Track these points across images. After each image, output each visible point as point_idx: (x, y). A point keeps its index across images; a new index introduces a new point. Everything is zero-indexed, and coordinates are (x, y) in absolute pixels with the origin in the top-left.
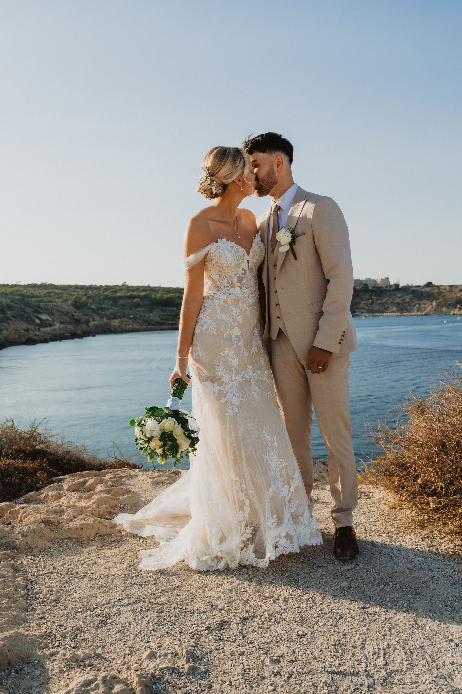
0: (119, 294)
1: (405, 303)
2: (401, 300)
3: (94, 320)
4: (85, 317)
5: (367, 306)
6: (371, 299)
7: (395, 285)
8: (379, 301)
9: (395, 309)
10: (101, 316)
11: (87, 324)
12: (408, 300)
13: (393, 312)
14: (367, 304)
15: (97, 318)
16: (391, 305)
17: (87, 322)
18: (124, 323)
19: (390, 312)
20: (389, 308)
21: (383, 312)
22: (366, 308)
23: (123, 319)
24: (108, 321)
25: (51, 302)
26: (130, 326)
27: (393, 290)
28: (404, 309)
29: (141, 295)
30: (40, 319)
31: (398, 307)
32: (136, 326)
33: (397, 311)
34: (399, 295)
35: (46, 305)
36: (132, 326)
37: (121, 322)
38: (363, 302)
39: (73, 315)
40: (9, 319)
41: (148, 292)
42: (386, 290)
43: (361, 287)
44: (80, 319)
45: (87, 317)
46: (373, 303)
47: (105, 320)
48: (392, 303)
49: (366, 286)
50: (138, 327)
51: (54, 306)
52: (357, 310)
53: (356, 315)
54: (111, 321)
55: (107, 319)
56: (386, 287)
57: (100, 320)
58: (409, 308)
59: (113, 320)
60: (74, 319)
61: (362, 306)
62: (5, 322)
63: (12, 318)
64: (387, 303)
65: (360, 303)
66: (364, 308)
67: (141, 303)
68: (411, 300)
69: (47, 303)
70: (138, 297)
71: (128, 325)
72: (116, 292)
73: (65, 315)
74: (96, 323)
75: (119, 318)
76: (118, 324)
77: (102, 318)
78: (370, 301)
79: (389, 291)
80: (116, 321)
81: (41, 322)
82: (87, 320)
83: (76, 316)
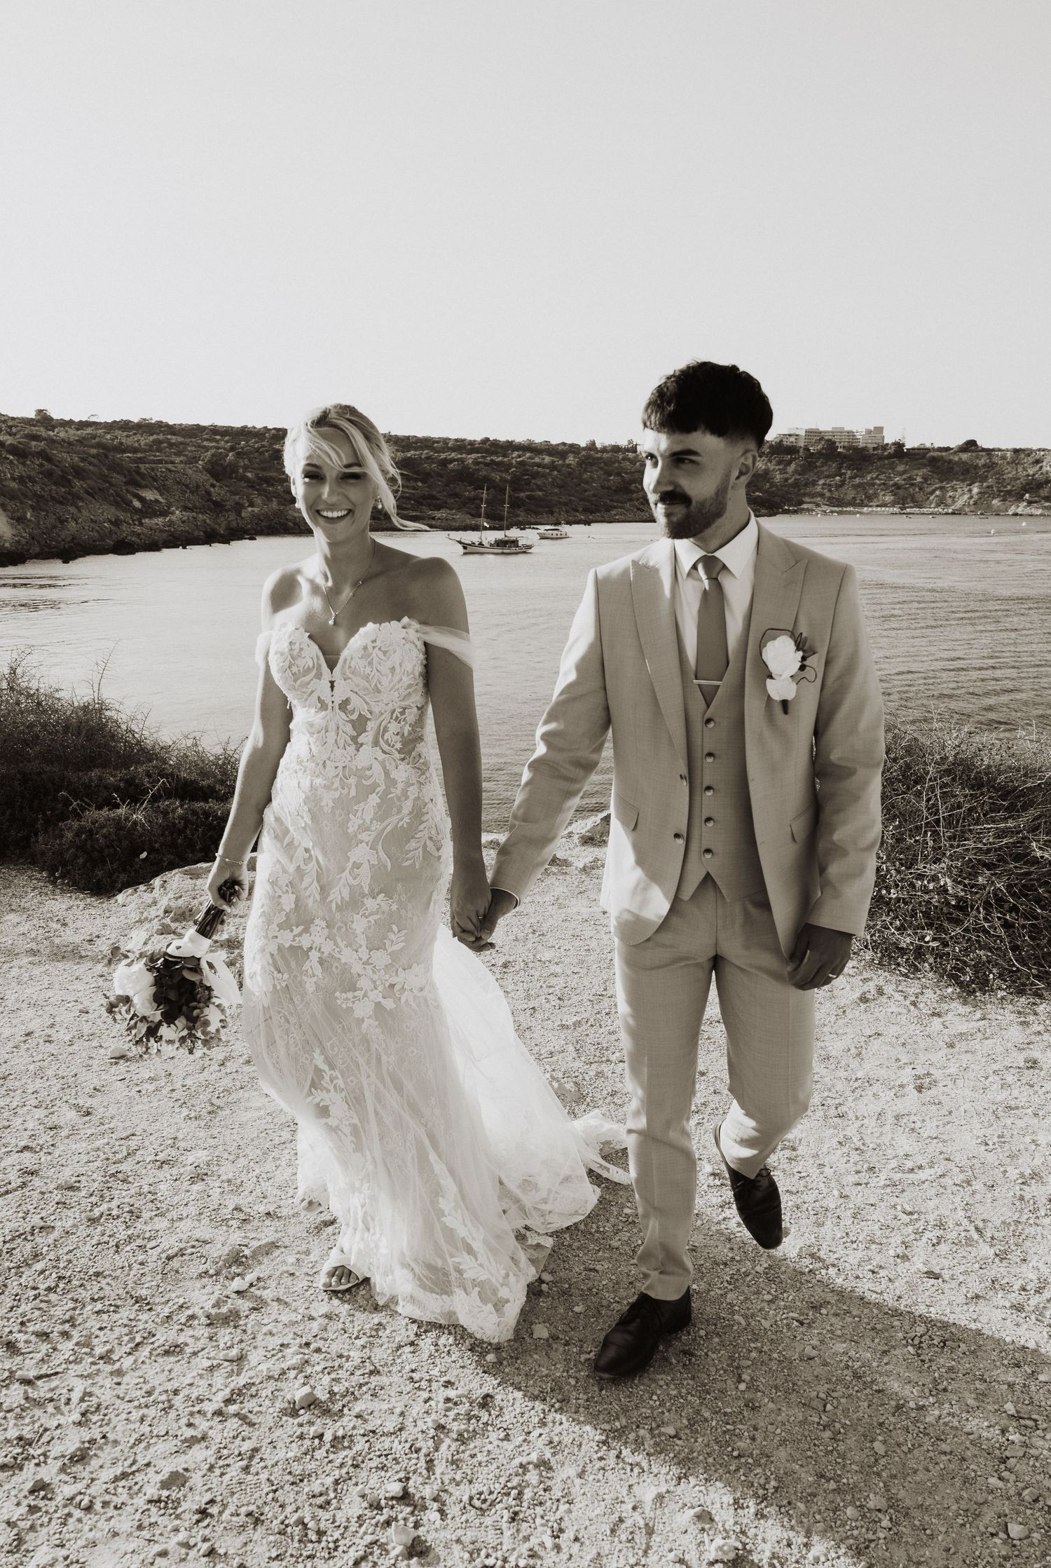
1: (912, 485)
2: (905, 480)
3: (251, 505)
4: (233, 497)
5: (830, 491)
6: (840, 476)
7: (894, 444)
8: (857, 480)
9: (889, 498)
10: (266, 497)
11: (239, 514)
12: (919, 479)
13: (884, 505)
14: (830, 485)
15: (258, 501)
16: (882, 490)
17: (238, 508)
19: (877, 506)
20: (876, 495)
21: (862, 505)
22: (828, 494)
24: (282, 508)
25: (160, 462)
27: (890, 457)
28: (909, 500)
30: (141, 499)
31: (895, 495)
33: (893, 504)
34: (901, 468)
35: (153, 469)
38: (821, 482)
39: (208, 493)
40: (80, 498)
42: (874, 455)
43: (820, 447)
44: (223, 501)
45: (237, 497)
46: (843, 483)
47: (274, 505)
48: (884, 484)
49: (831, 444)
51: (170, 471)
52: (806, 499)
53: (803, 509)
55: (279, 503)
56: (874, 449)
58: (919, 496)
60: (210, 500)
61: (819, 489)
62: (72, 505)
63: (86, 496)
64: (874, 484)
65: (814, 483)
66: (822, 495)
68: (925, 479)
69: (154, 466)
73: (192, 492)
74: (256, 510)
77: (270, 500)
78: (838, 478)
79: (881, 458)
81: (143, 506)
82: (237, 503)
83: (214, 494)
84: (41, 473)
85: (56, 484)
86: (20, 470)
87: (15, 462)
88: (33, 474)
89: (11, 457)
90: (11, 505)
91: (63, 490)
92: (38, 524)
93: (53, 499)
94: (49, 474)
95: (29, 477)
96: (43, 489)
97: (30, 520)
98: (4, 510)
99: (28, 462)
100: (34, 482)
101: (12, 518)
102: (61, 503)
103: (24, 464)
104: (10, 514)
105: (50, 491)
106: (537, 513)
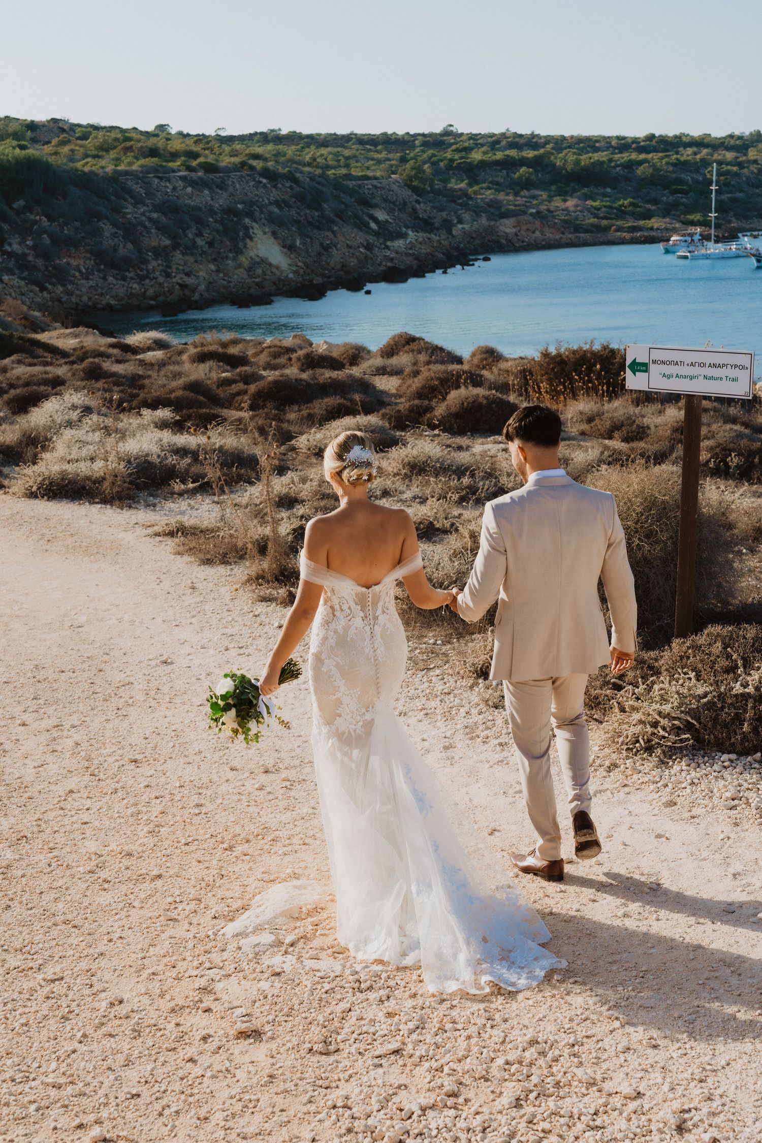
0: (476, 156)
3: (460, 221)
4: (440, 214)
10: (475, 212)
11: (449, 232)
15: (467, 216)
17: (447, 226)
18: (524, 227)
23: (521, 218)
24: (492, 223)
25: (367, 178)
26: (538, 234)
29: (527, 158)
30: (376, 220)
32: (551, 235)
35: (360, 186)
36: (542, 234)
37: (518, 225)
39: (415, 210)
40: (333, 222)
41: (542, 151)
44: (429, 217)
45: (444, 214)
47: (484, 220)
50: (557, 237)
51: (375, 187)
54: (498, 224)
55: (488, 219)
57: (474, 220)
59: (502, 221)
60: (417, 218)
62: (328, 230)
63: (336, 219)
67: (533, 177)
69: (360, 182)
70: (523, 162)
71: (533, 232)
72: (467, 150)
73: (400, 210)
74: (467, 227)
75: (512, 217)
76: (514, 230)
77: (478, 215)
80: (506, 221)
81: (379, 227)
82: (445, 220)
83: (420, 212)
84: (292, 196)
85: (309, 207)
86: (274, 194)
87: (269, 186)
88: (286, 197)
89: (264, 181)
90: (282, 232)
91: (316, 214)
92: (307, 252)
93: (310, 223)
94: (301, 198)
95: (284, 201)
96: (299, 214)
97: (300, 248)
98: (276, 238)
99: (280, 185)
100: (289, 206)
101: (284, 247)
102: (319, 228)
103: (275, 187)
104: (280, 241)
105: (306, 214)
106: (747, 218)
